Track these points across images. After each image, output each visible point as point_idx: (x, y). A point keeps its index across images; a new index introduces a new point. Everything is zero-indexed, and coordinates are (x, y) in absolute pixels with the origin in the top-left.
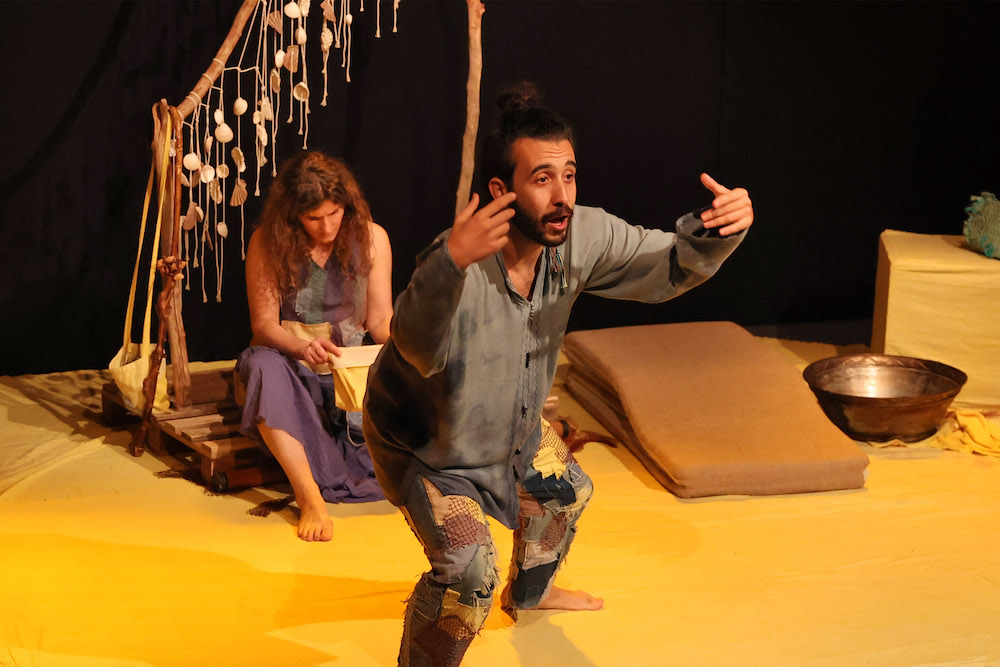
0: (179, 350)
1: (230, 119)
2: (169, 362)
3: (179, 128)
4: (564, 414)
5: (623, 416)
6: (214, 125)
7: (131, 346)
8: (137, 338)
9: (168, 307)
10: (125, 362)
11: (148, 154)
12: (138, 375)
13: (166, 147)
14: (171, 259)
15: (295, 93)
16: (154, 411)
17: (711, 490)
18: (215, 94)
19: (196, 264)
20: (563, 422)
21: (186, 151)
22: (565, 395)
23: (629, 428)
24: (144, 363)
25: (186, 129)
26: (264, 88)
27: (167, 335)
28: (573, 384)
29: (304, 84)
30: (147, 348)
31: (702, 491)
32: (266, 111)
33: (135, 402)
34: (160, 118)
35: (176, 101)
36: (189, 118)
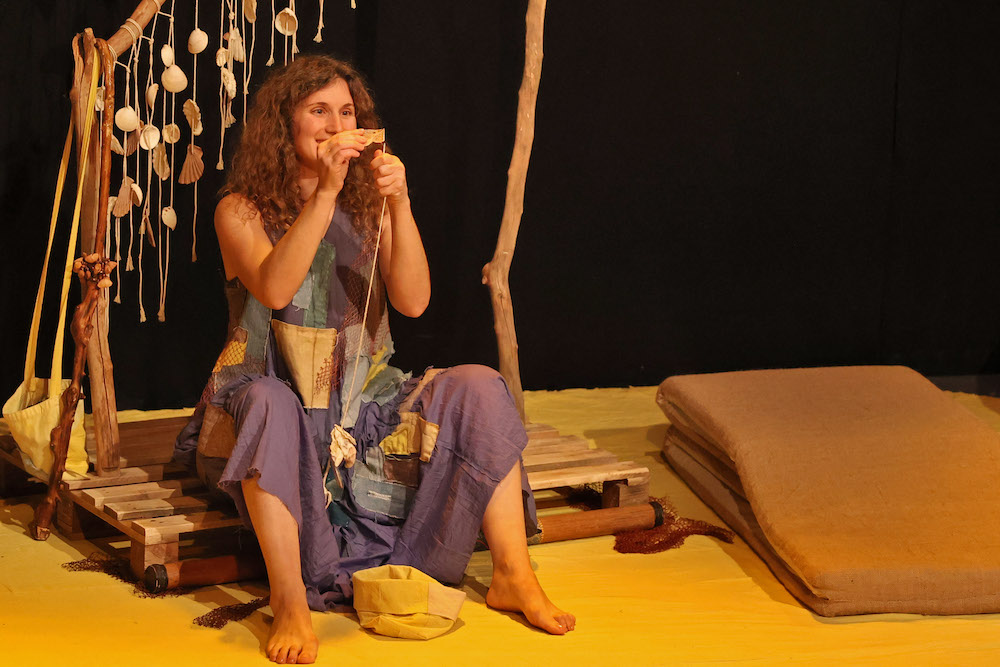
0: (104, 389)
1: (183, 59)
2: (88, 409)
3: (111, 70)
4: (658, 495)
5: (742, 499)
6: (160, 67)
7: (35, 380)
8: (43, 370)
9: (89, 326)
10: (25, 405)
11: (64, 107)
12: (44, 422)
13: (90, 96)
14: (94, 257)
15: (278, 24)
16: (66, 476)
17: (868, 605)
18: (163, 22)
19: (130, 266)
20: (656, 505)
21: (119, 104)
22: (662, 467)
23: (750, 514)
24: (54, 403)
25: (119, 73)
26: (232, 16)
27: (87, 367)
28: (674, 453)
29: (290, 11)
30: (57, 384)
31: (852, 606)
32: (235, 48)
33: (38, 462)
34: (84, 55)
35: (107, 32)
36: (124, 57)
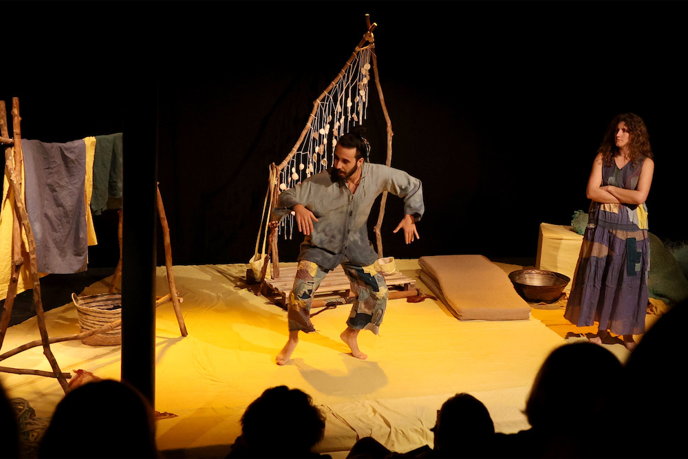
0: (276, 256)
1: (298, 171)
2: (271, 262)
3: (279, 173)
4: (418, 288)
5: (440, 289)
6: (292, 173)
7: (258, 254)
8: (260, 252)
9: (272, 240)
10: (255, 261)
11: (267, 183)
12: (260, 266)
13: (274, 181)
14: (274, 222)
15: (322, 162)
16: (265, 279)
17: (472, 318)
18: (293, 161)
19: (283, 225)
20: (417, 290)
21: (281, 182)
22: (419, 280)
23: (442, 294)
24: (262, 260)
25: (281, 175)
26: (311, 160)
27: (271, 251)
28: (422, 276)
29: (325, 159)
30: (264, 255)
31: (468, 318)
32: (311, 169)
33: (258, 275)
34: (272, 170)
35: (278, 163)
36: (282, 170)
